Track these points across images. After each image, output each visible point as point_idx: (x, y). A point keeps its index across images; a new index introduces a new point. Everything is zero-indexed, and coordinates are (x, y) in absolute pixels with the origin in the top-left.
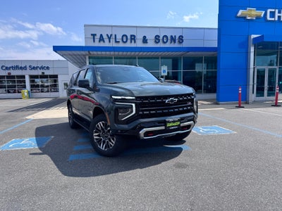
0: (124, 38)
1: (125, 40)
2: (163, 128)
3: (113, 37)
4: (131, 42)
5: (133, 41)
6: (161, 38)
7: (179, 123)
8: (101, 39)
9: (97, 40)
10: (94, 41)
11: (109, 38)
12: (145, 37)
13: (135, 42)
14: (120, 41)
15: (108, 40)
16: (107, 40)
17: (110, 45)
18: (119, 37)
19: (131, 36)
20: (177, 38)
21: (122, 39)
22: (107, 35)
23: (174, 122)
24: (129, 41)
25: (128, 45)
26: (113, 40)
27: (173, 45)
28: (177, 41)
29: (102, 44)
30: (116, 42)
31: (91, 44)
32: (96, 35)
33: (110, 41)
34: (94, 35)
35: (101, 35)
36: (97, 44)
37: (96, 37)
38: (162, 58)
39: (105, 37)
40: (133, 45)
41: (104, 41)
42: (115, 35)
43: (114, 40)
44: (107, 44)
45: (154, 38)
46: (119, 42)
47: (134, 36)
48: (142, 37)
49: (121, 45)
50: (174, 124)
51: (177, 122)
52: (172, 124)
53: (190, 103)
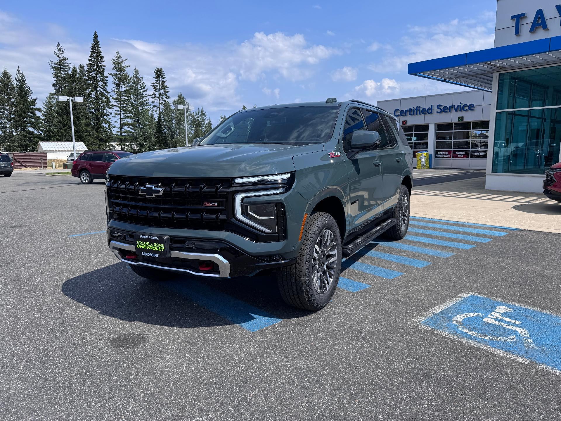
7: (163, 247)
8: (539, 22)
9: (525, 28)
10: (517, 33)
16: (554, 22)
22: (559, 7)
23: (151, 241)
32: (523, 15)
34: (518, 18)
35: (540, 13)
36: (526, 37)
37: (523, 22)
39: (550, 14)
41: (545, 28)
50: (151, 247)
51: (158, 245)
52: (148, 246)
53: (216, 204)
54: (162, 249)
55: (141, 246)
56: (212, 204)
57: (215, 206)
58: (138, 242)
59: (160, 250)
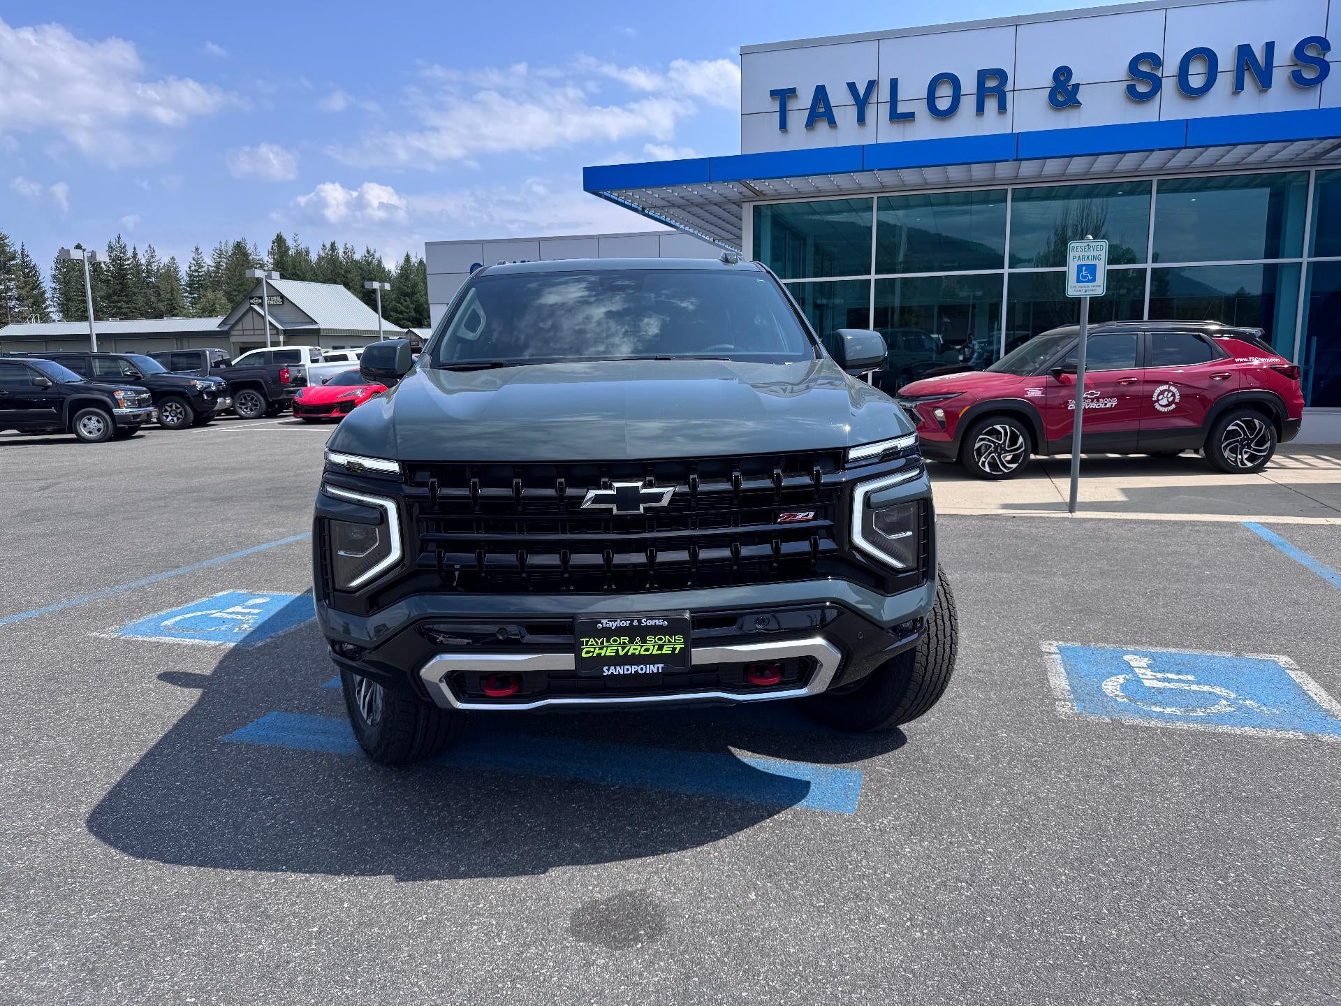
0: (945, 91)
1: (943, 104)
2: (564, 661)
3: (884, 93)
4: (980, 109)
5: (991, 105)
6: (1170, 67)
7: (678, 643)
8: (821, 111)
9: (798, 119)
10: (783, 126)
11: (861, 102)
12: (1063, 74)
13: (1002, 108)
14: (921, 110)
15: (853, 112)
16: (846, 115)
17: (866, 137)
18: (913, 92)
19: (983, 75)
20: (1283, 55)
21: (931, 98)
22: (852, 87)
23: (637, 632)
24: (968, 104)
25: (965, 125)
26: (878, 111)
27: (1250, 103)
28: (1280, 76)
29: (822, 138)
30: (898, 117)
31: (771, 142)
32: (792, 92)
33: (861, 119)
34: (784, 96)
35: (821, 92)
36: (799, 139)
37: (792, 105)
38: (1164, 187)
39: (839, 97)
40: (992, 124)
41: (832, 123)
42: (894, 84)
43: (885, 110)
44: (847, 133)
45: (1120, 70)
46: (910, 116)
47: (1001, 75)
48: (1046, 79)
49: (925, 129)
50: (636, 649)
51: (660, 639)
52: (623, 648)
53: (811, 515)
54: (674, 649)
55: (597, 651)
56: (800, 516)
57: (808, 521)
58: (587, 642)
59: (666, 650)
